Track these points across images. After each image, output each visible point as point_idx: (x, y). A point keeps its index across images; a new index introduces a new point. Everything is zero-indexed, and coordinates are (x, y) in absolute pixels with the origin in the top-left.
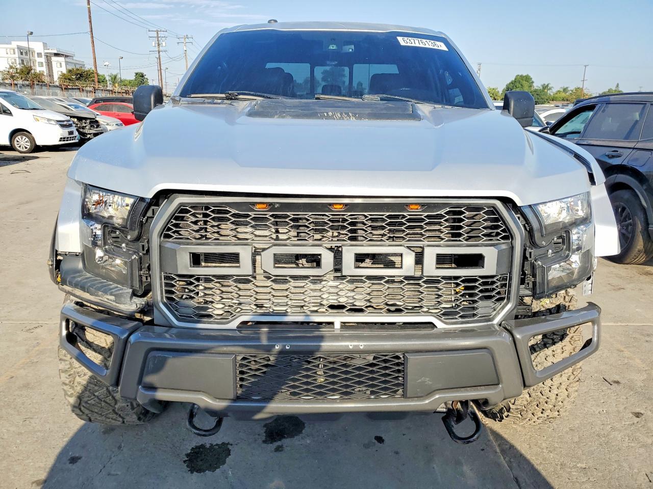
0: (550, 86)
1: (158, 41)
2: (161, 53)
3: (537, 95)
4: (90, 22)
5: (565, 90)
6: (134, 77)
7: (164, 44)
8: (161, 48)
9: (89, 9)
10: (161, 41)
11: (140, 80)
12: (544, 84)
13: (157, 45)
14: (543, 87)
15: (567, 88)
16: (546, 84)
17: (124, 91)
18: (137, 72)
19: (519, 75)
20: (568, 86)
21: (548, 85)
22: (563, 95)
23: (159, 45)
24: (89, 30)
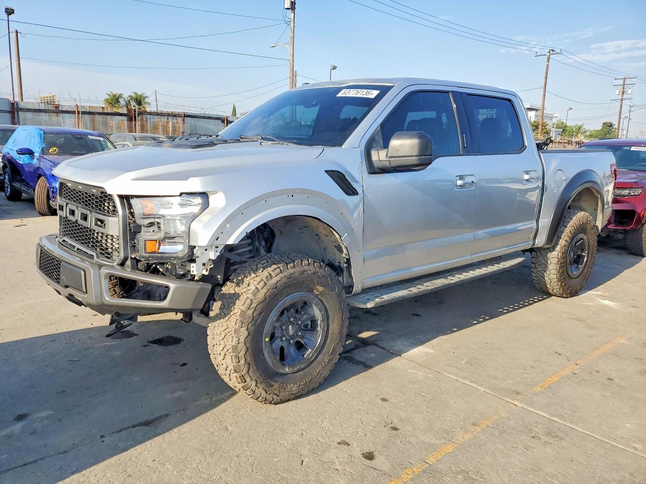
1: (623, 88)
2: (624, 101)
4: (546, 78)
6: (601, 128)
7: (630, 91)
8: (625, 96)
9: (548, 65)
10: (627, 88)
11: (607, 130)
13: (621, 93)
17: (567, 141)
18: (605, 122)
23: (623, 93)
24: (543, 85)
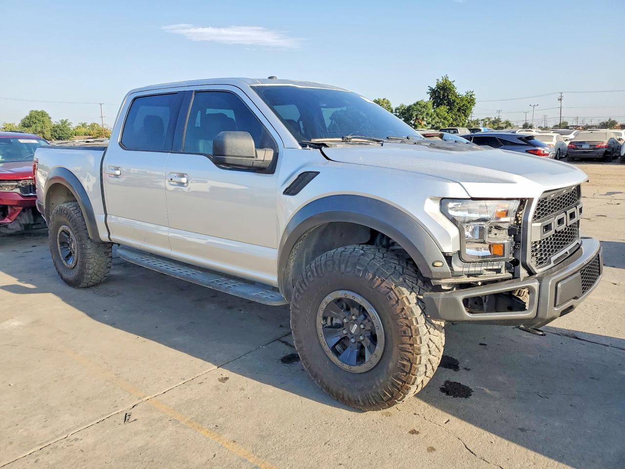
0: (68, 121)
3: (61, 130)
5: (84, 125)
12: (63, 120)
14: (62, 122)
15: (85, 123)
16: (65, 120)
19: (33, 111)
20: (85, 122)
21: (66, 122)
22: (84, 130)
